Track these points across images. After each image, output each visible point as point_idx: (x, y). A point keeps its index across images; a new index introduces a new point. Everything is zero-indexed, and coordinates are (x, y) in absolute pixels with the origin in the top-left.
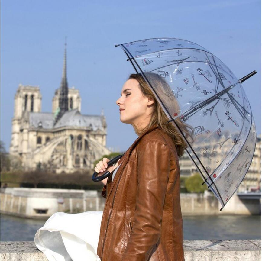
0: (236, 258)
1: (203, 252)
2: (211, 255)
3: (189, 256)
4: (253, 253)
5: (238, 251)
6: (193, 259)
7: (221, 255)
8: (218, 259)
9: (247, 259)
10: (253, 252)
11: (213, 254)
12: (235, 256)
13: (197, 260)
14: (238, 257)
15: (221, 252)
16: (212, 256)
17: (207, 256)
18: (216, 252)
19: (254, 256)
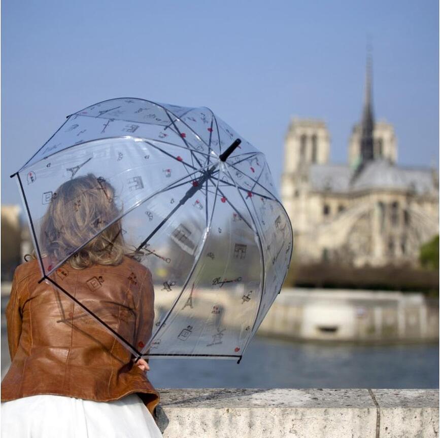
0: (326, 420)
1: (270, 409)
2: (283, 415)
3: (246, 415)
4: (356, 413)
5: (330, 409)
6: (251, 421)
7: (300, 415)
8: (295, 421)
9: (346, 423)
10: (357, 411)
11: (286, 413)
12: (324, 416)
13: (259, 422)
14: (331, 418)
15: (300, 410)
16: (285, 415)
17: (275, 417)
18: (292, 410)
19: (359, 418)
